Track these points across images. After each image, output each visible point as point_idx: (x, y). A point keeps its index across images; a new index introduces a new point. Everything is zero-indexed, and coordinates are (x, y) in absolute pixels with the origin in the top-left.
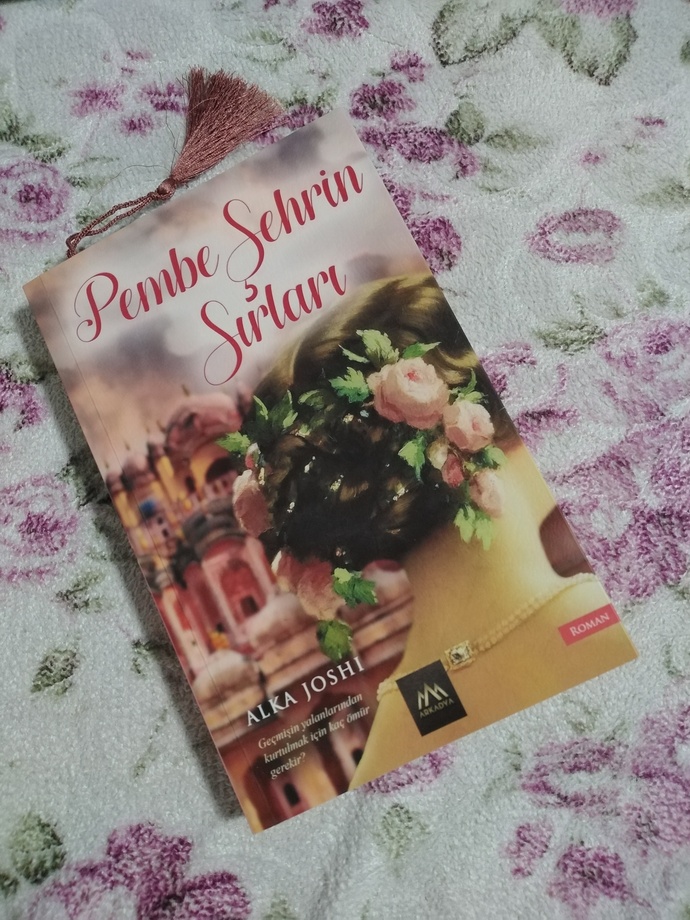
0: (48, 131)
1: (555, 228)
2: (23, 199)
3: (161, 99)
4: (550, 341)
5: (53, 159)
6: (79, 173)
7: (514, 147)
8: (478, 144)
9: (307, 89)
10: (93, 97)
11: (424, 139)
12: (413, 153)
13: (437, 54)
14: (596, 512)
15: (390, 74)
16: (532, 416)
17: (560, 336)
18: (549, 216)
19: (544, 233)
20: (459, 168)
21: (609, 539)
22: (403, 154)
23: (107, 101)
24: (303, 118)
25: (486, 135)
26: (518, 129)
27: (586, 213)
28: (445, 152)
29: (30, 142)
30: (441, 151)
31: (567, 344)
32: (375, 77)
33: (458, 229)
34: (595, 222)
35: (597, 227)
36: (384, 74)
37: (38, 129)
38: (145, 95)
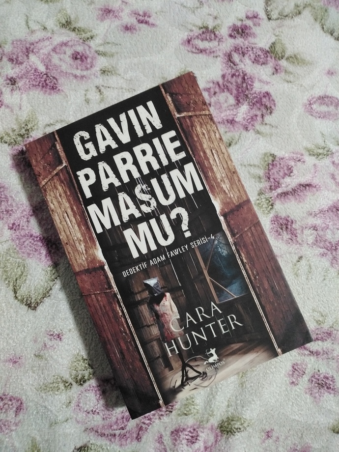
0: (86, 26)
1: (315, 102)
2: (74, 58)
3: (141, 18)
4: (311, 153)
5: (88, 40)
6: (101, 49)
7: (298, 64)
8: (283, 60)
9: (208, 23)
10: (107, 12)
11: (260, 53)
12: (255, 60)
13: (266, 14)
14: (327, 230)
15: (245, 21)
16: (303, 185)
17: (315, 151)
18: (313, 97)
19: (310, 104)
20: (275, 70)
21: (333, 242)
22: (251, 59)
23: (114, 15)
24: (207, 35)
25: (286, 56)
26: (300, 55)
27: (328, 97)
28: (269, 62)
29: (76, 30)
30: (267, 61)
31: (318, 155)
32: (238, 21)
33: (274, 97)
34: (331, 102)
35: (332, 104)
36: (242, 20)
37: (80, 24)
38: (133, 15)
